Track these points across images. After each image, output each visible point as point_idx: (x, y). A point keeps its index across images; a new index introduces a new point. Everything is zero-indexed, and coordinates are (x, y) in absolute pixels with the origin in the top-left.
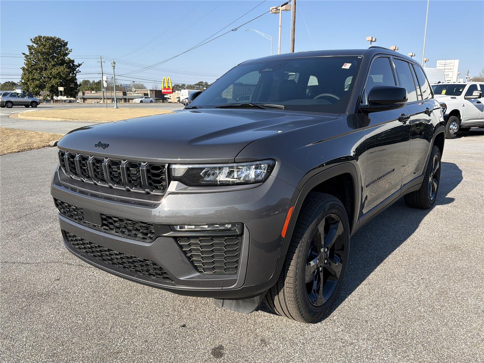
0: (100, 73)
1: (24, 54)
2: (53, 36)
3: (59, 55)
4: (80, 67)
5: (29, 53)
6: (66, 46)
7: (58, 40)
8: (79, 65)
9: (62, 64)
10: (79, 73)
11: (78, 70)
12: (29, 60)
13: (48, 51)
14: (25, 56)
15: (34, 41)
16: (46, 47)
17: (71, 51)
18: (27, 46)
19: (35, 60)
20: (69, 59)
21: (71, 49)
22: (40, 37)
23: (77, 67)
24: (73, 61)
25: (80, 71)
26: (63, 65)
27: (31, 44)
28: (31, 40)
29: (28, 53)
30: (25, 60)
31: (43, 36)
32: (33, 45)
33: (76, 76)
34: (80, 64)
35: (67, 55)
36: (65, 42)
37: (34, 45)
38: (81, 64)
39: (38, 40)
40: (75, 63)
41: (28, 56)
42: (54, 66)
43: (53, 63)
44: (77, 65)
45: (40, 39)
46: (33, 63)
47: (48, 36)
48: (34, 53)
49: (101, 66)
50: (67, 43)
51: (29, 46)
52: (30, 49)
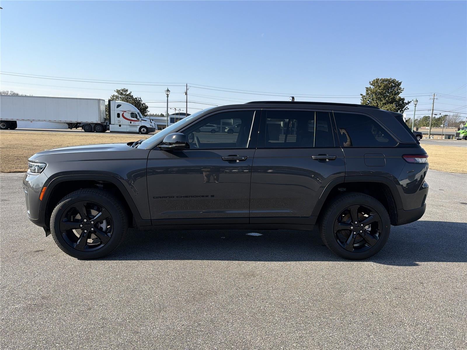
0: (431, 110)
1: (362, 95)
2: (389, 78)
3: (390, 94)
4: (409, 104)
5: (366, 94)
6: (400, 85)
7: (393, 81)
8: (409, 103)
9: (391, 103)
10: (407, 110)
11: (407, 107)
12: (365, 100)
13: (381, 91)
14: (362, 96)
15: (372, 83)
16: (381, 88)
17: (403, 90)
18: (366, 88)
19: (370, 100)
20: (400, 97)
21: (403, 89)
22: (377, 80)
23: (406, 105)
24: (403, 99)
25: (408, 108)
26: (393, 104)
27: (369, 86)
28: (370, 82)
29: (364, 94)
30: (361, 99)
31: (381, 78)
32: (370, 87)
33: (403, 113)
34: (409, 101)
35: (399, 94)
36: (399, 82)
37: (372, 87)
38: (411, 102)
39: (375, 82)
40: (405, 101)
41: (365, 96)
42: (385, 104)
43: (384, 101)
44: (407, 102)
45: (377, 82)
46: (367, 102)
47: (385, 78)
48: (370, 93)
49: (433, 103)
50: (400, 83)
51: (367, 88)
52: (367, 91)
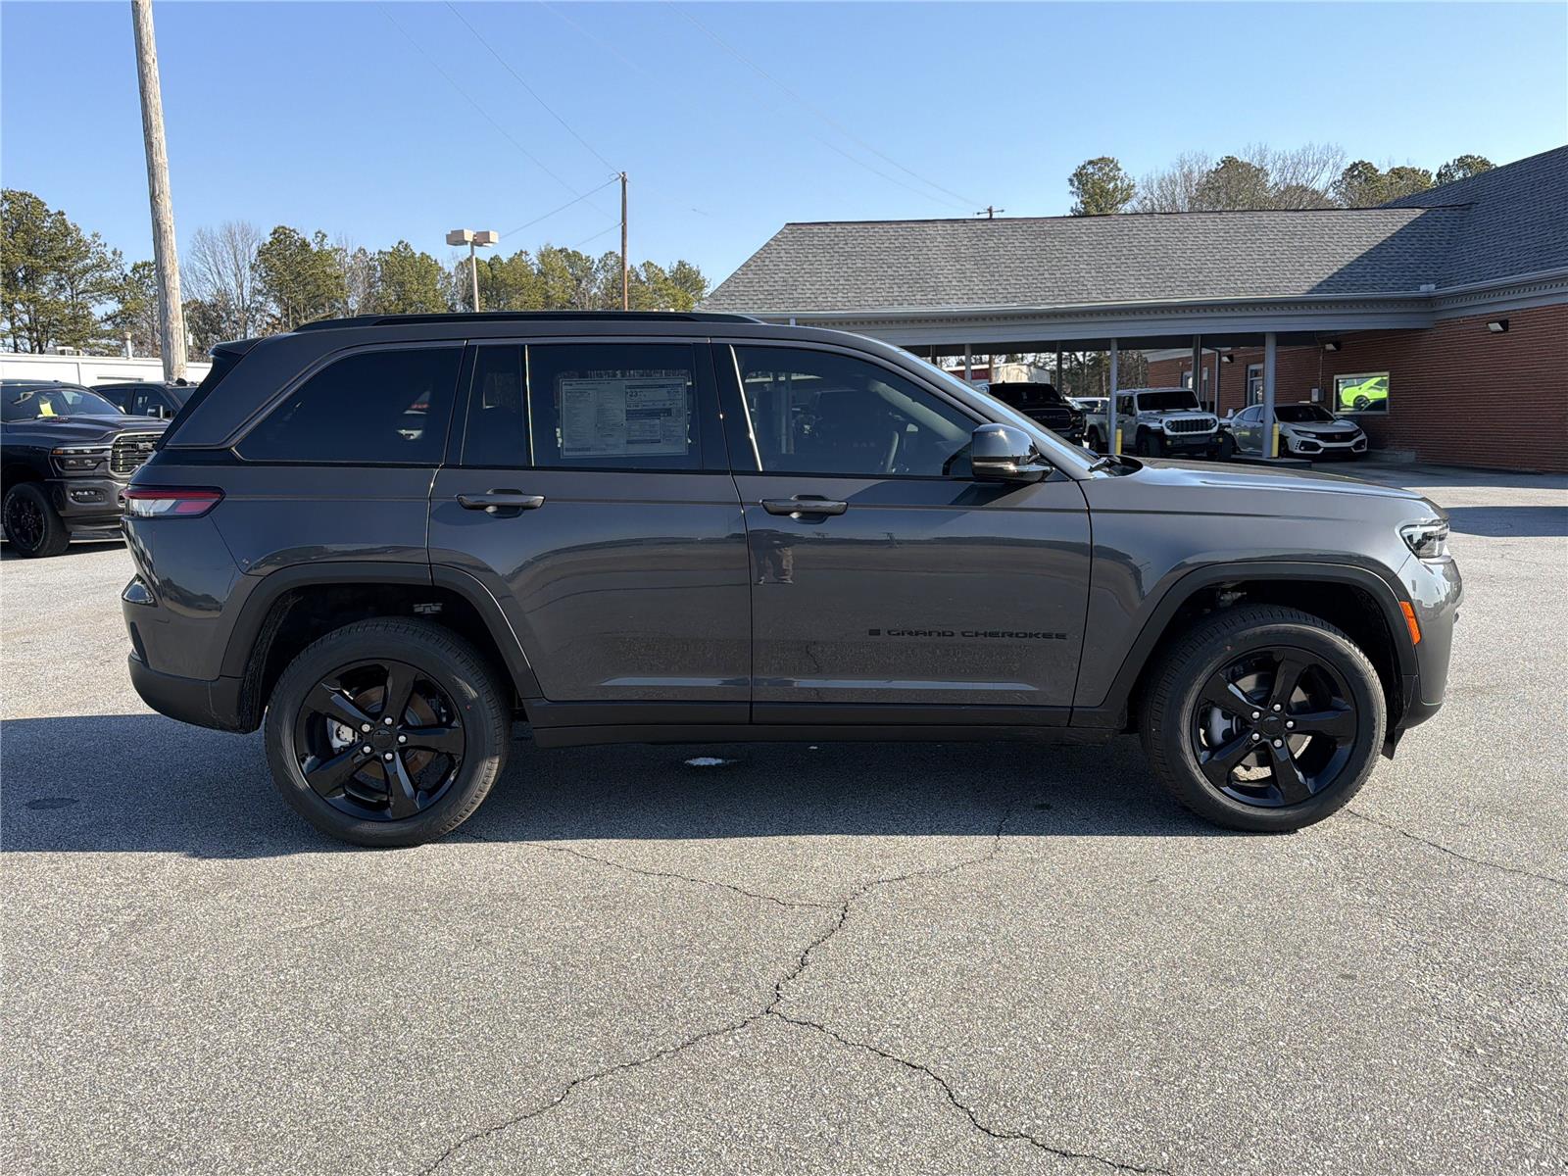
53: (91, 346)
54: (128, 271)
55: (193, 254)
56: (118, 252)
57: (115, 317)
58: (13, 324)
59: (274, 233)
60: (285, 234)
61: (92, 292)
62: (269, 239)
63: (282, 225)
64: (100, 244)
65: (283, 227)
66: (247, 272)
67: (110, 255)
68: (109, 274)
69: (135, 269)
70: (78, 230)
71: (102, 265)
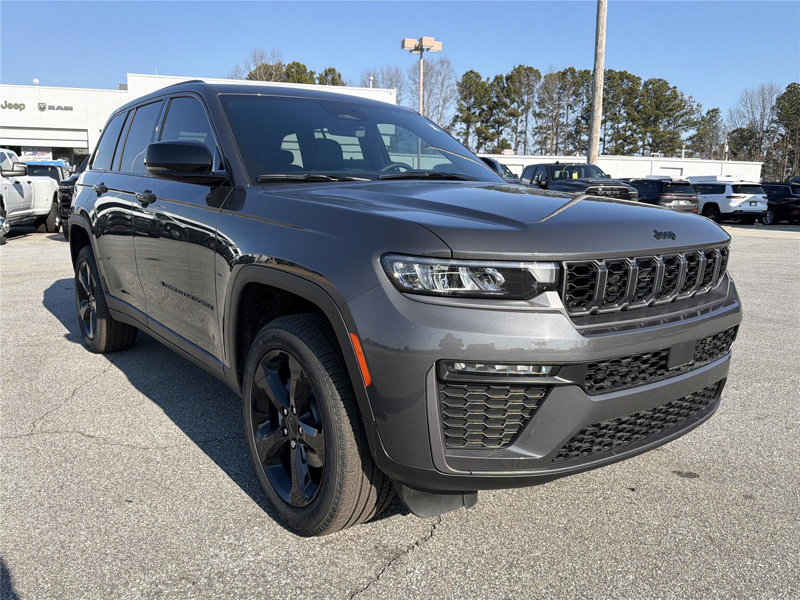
53: (677, 153)
54: (704, 114)
55: (741, 103)
56: (700, 105)
57: (693, 138)
58: (644, 143)
59: (788, 87)
60: (795, 87)
61: (684, 126)
62: (785, 91)
63: (794, 82)
64: (692, 102)
65: (794, 83)
66: (768, 111)
67: (695, 107)
68: (693, 116)
69: (708, 113)
70: (682, 95)
71: (691, 112)
